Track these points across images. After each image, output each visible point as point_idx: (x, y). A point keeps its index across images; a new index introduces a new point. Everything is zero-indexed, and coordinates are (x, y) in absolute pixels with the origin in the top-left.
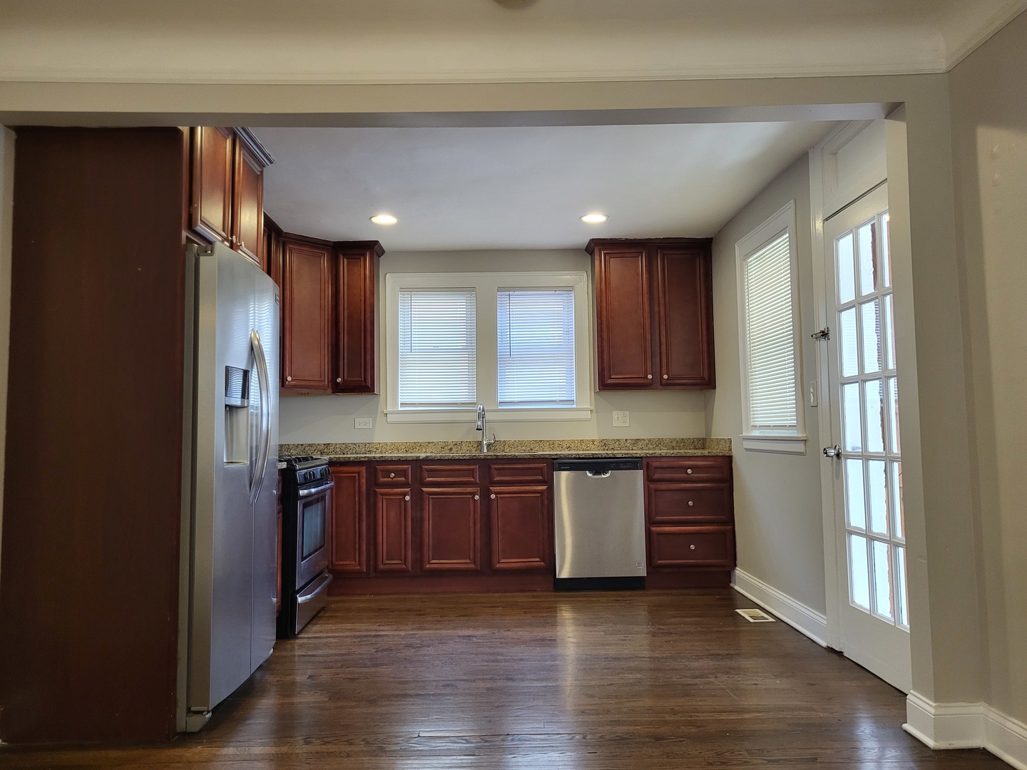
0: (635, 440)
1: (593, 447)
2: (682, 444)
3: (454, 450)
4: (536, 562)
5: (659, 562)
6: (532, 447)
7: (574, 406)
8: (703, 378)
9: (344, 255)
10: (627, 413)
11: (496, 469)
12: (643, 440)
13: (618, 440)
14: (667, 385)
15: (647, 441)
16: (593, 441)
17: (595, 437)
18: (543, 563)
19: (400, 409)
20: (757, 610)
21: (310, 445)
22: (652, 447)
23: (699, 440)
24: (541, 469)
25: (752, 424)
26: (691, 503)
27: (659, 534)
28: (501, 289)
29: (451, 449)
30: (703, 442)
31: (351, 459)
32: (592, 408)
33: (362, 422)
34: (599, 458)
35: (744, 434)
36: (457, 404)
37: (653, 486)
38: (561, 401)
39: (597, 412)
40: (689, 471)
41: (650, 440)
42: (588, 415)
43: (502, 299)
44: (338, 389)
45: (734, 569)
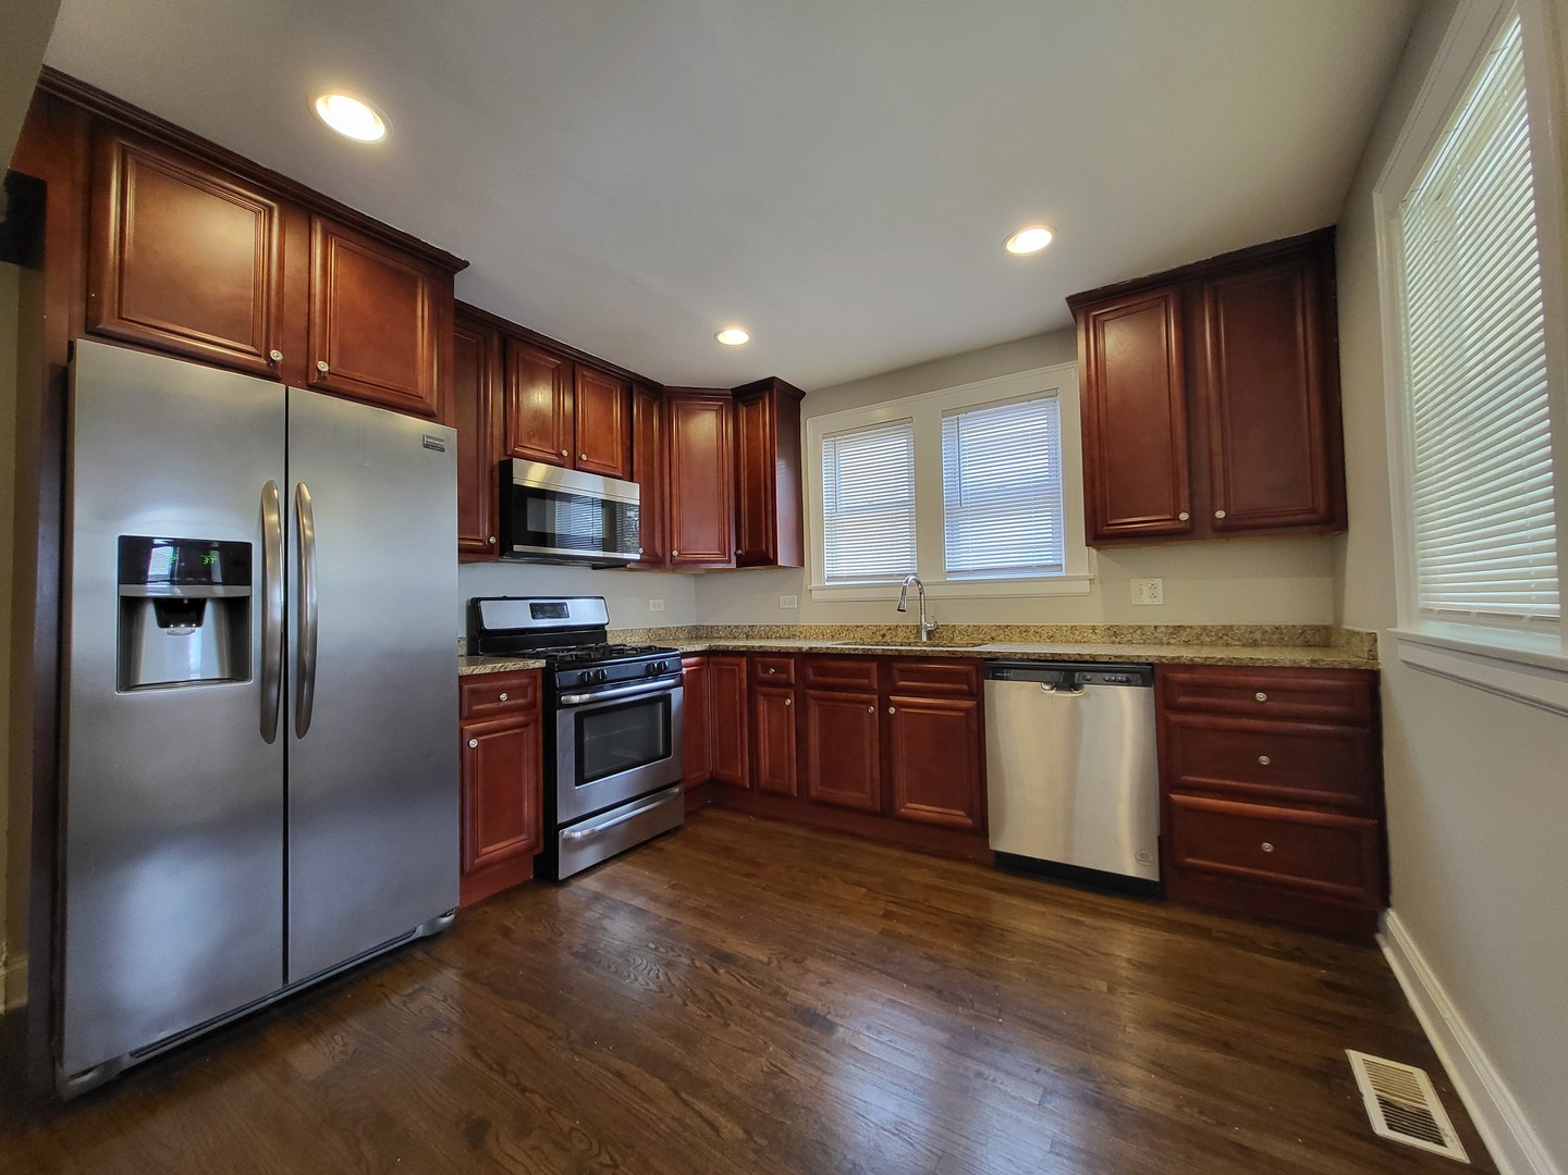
0: (1174, 627)
1: (1094, 637)
2: (1275, 637)
3: (887, 639)
4: (959, 816)
5: (1190, 860)
6: (994, 635)
7: (1063, 574)
8: (1313, 511)
9: (743, 403)
10: (1159, 582)
11: (901, 671)
12: (1191, 627)
13: (1140, 627)
14: (1229, 530)
15: (1198, 631)
16: (1094, 628)
17: (1100, 622)
18: (970, 821)
19: (827, 584)
20: (1420, 1076)
21: (737, 627)
22: (1208, 639)
23: (1316, 629)
24: (967, 674)
25: (1422, 604)
26: (1264, 760)
27: (1188, 808)
28: (946, 413)
29: (884, 636)
30: (1323, 636)
31: (730, 648)
32: (1091, 576)
33: (787, 601)
34: (1064, 661)
35: (1402, 628)
36: (892, 575)
37: (1174, 717)
38: (1039, 566)
39: (1101, 582)
40: (1261, 696)
41: (1204, 628)
42: (1085, 587)
43: (947, 426)
44: (744, 562)
45: (1384, 910)
